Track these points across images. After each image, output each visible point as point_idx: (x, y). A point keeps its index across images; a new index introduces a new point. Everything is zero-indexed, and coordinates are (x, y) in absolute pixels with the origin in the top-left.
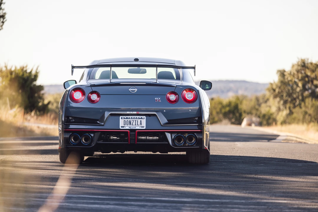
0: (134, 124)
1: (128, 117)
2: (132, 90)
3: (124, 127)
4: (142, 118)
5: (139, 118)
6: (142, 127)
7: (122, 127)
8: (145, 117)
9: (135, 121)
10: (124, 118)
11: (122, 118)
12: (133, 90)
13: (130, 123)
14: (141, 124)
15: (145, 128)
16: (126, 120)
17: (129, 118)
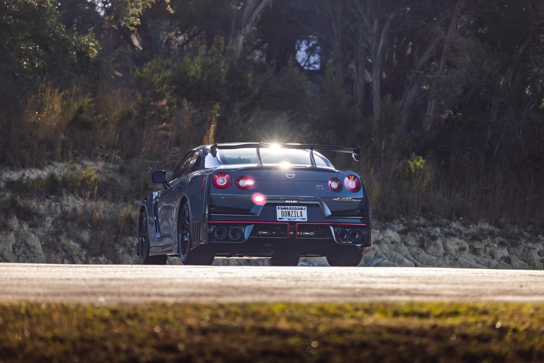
0: (293, 215)
1: (286, 207)
2: (289, 175)
3: (282, 219)
4: (302, 209)
5: (299, 209)
6: (303, 219)
7: (279, 219)
8: (306, 207)
9: (295, 211)
10: (282, 209)
11: (279, 208)
12: (291, 175)
13: (289, 214)
14: (301, 215)
15: (306, 220)
16: (284, 210)
17: (287, 209)
